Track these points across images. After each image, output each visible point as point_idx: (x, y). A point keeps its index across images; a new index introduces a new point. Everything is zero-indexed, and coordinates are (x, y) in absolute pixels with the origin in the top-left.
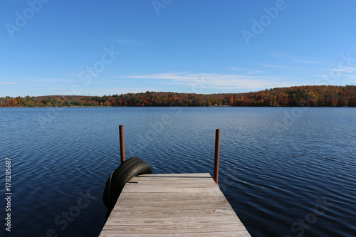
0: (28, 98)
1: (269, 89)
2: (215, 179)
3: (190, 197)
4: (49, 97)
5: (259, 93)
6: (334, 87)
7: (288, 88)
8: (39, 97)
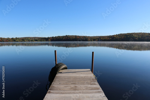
0: (16, 38)
1: (118, 34)
2: (92, 71)
3: (82, 77)
4: (25, 38)
5: (113, 36)
6: (146, 33)
7: (126, 34)
8: (21, 38)
